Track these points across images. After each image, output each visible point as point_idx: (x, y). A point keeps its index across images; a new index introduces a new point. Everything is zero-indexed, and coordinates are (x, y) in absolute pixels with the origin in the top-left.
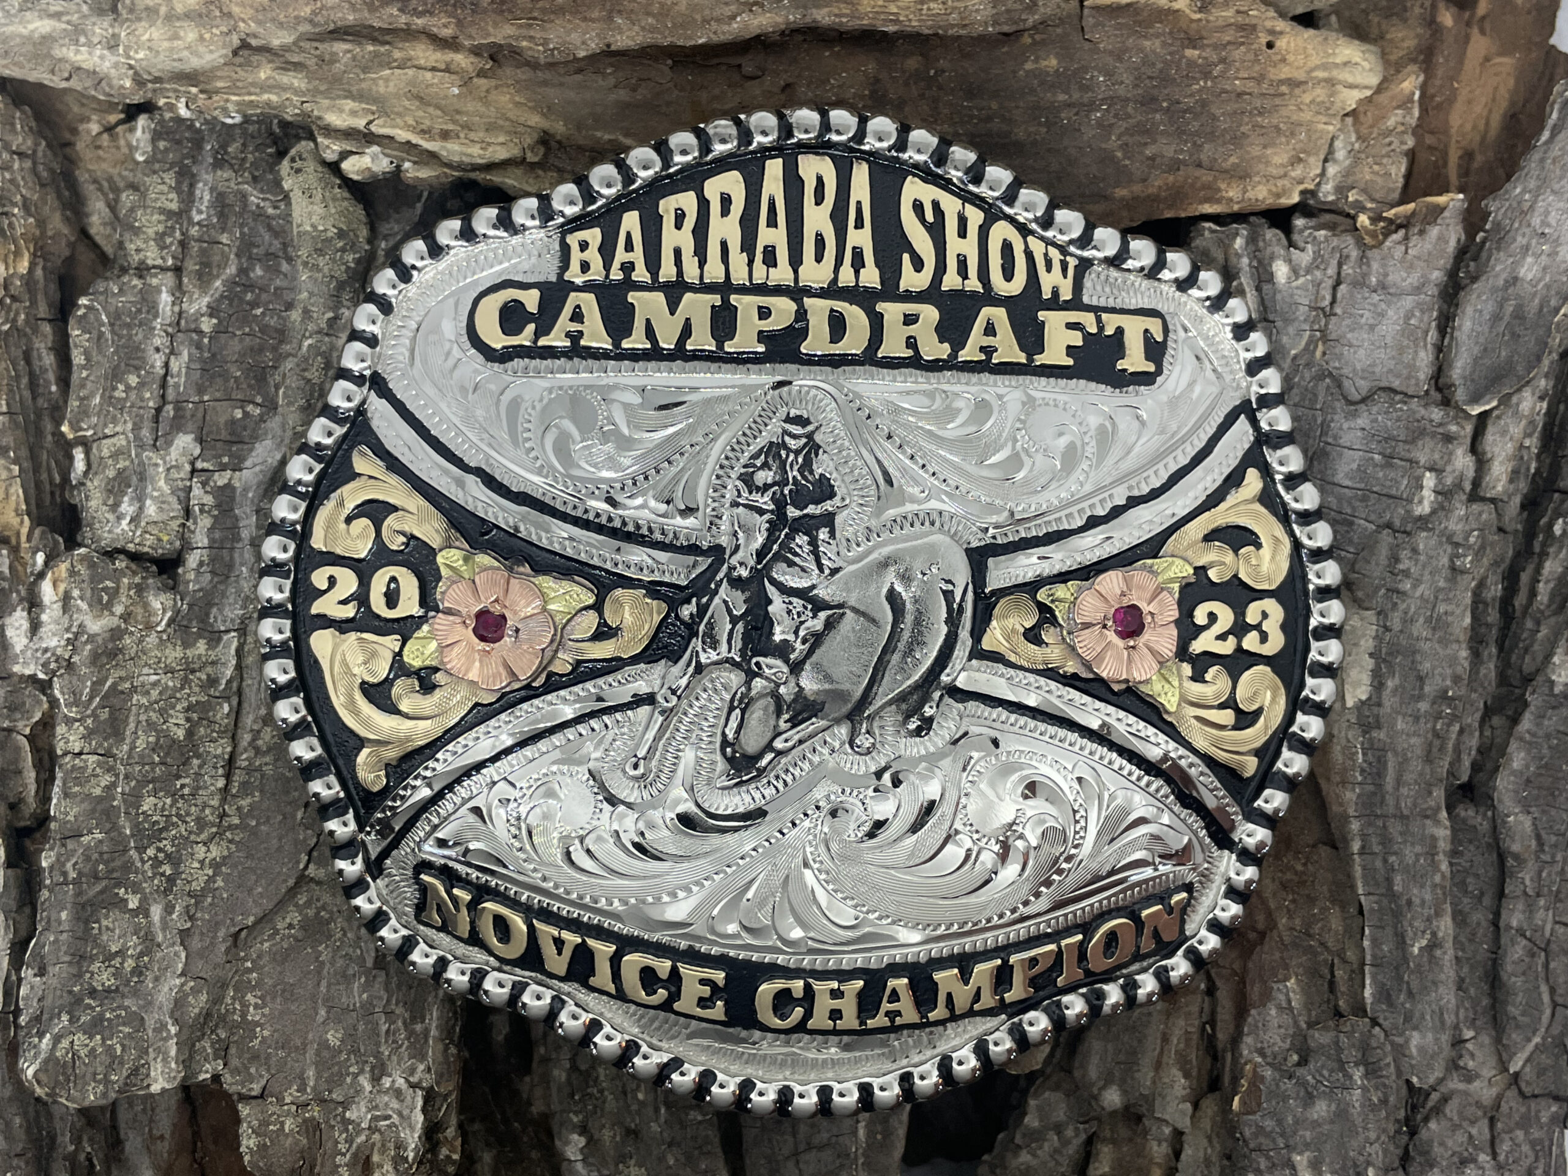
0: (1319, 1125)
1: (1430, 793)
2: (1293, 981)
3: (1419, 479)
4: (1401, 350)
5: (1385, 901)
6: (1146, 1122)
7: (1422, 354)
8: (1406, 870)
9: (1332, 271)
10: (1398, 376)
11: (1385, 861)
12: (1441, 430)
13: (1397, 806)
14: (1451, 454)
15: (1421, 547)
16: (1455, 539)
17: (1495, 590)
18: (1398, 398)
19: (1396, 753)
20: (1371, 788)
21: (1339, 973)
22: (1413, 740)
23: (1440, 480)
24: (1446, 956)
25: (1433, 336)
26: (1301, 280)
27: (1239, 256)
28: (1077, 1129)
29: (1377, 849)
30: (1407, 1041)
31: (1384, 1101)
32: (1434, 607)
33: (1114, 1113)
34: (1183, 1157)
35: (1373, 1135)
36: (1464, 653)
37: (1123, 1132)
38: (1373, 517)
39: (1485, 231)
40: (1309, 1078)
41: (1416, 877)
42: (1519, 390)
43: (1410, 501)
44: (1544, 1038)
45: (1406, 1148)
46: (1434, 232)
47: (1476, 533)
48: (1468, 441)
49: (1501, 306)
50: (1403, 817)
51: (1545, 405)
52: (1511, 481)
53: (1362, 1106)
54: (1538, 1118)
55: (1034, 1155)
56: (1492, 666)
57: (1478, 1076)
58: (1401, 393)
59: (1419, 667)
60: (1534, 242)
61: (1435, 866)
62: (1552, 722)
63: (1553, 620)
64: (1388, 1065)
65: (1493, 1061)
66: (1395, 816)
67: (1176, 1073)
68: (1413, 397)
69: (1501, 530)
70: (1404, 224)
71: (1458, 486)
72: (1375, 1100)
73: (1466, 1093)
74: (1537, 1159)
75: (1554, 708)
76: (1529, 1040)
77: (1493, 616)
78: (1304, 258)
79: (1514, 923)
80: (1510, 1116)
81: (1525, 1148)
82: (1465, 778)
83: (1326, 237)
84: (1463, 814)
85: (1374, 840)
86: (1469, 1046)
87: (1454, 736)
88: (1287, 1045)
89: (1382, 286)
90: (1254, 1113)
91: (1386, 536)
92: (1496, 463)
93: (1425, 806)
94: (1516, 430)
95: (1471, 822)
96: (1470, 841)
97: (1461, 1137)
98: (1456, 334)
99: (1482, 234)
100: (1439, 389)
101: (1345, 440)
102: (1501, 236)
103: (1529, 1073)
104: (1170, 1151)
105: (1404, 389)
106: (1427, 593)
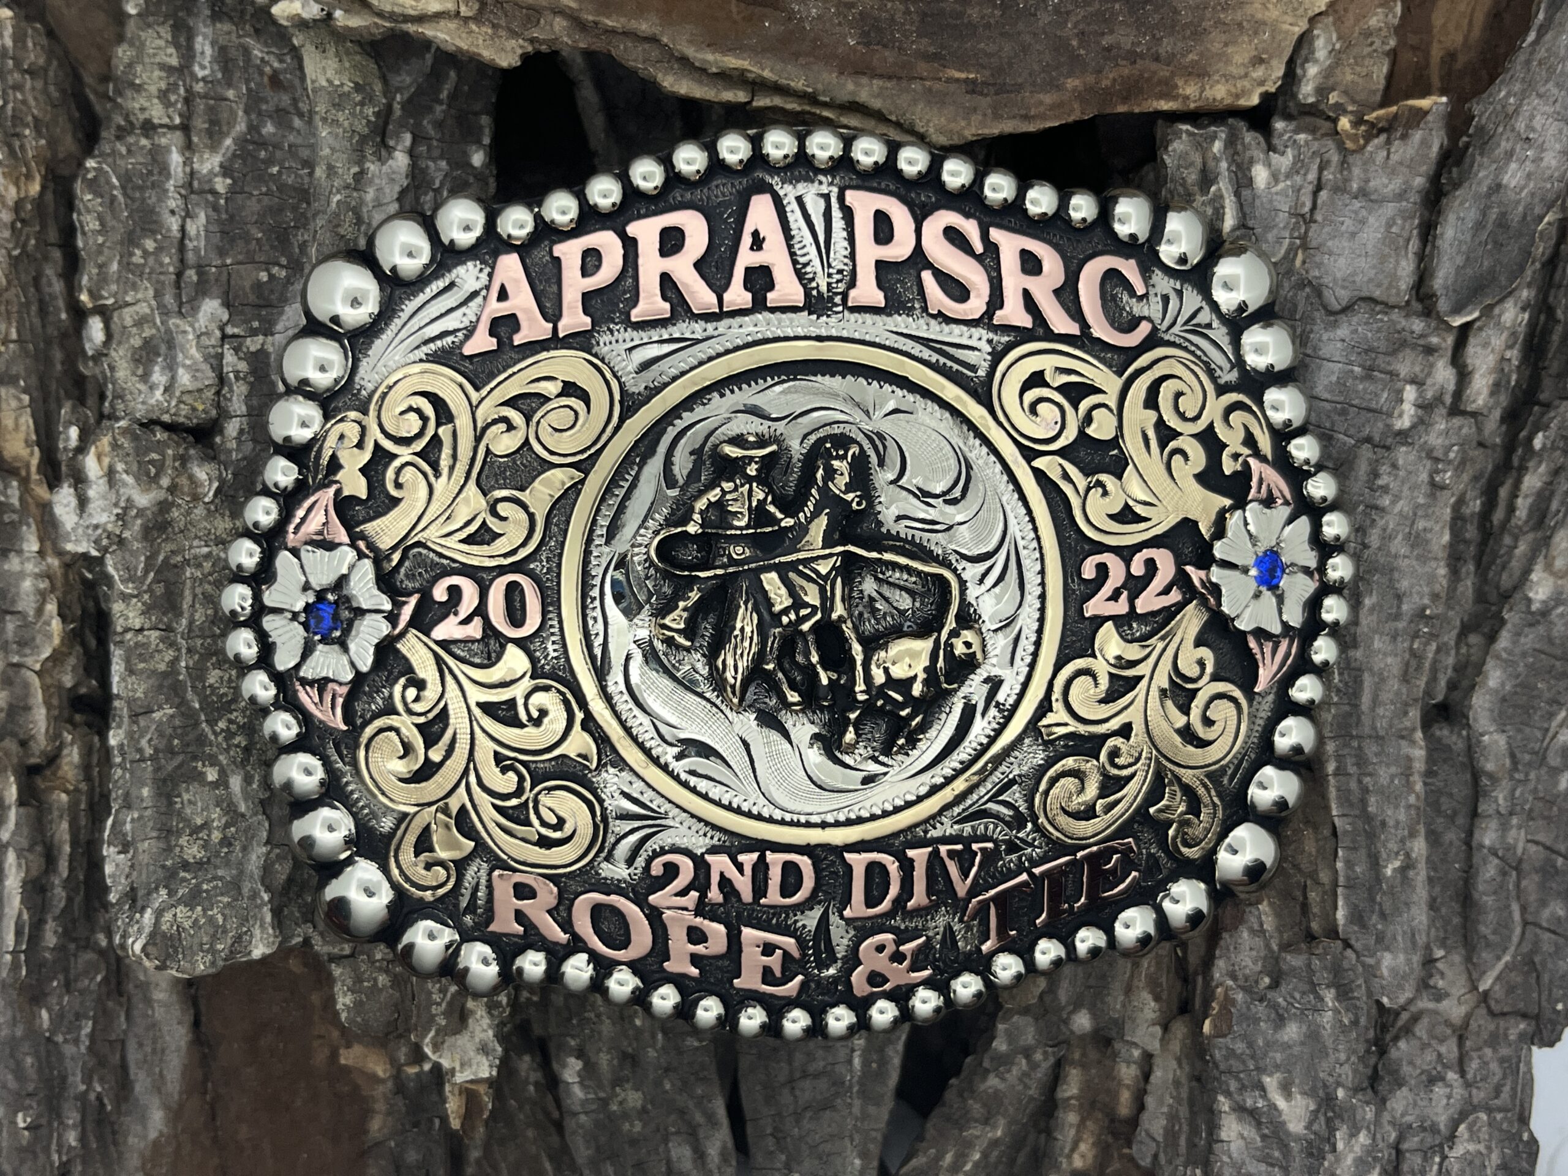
0: (1290, 1047)
1: (1406, 713)
2: (1265, 903)
3: (1400, 391)
4: (1383, 259)
5: (1360, 824)
6: (1117, 1045)
7: (1404, 263)
8: (1381, 791)
9: (1312, 176)
10: (1379, 285)
11: (1360, 782)
12: (1421, 342)
13: (1374, 728)
14: (1432, 366)
15: (1401, 462)
16: (1435, 454)
17: (1475, 505)
18: (1378, 308)
19: (1373, 674)
20: (1347, 708)
21: (1312, 895)
22: (1389, 660)
23: (1421, 394)
24: (1420, 875)
25: (1414, 245)
26: (1281, 186)
27: (1217, 160)
28: (1045, 1053)
29: (1352, 769)
30: (1379, 962)
31: (1355, 1023)
32: (1413, 523)
33: (1082, 1037)
34: (1152, 1079)
35: (1343, 1057)
36: (1442, 571)
37: (1093, 1055)
38: (1352, 431)
39: (1470, 136)
40: (1280, 1000)
41: (1390, 797)
42: (1501, 301)
43: (1390, 415)
44: (1514, 957)
45: (1375, 1068)
46: (1417, 136)
47: (1455, 448)
48: (1449, 353)
49: (1484, 215)
50: (1378, 738)
51: (1526, 316)
52: (1492, 394)
53: (1333, 1027)
54: (1506, 1036)
55: (1003, 1079)
56: (1469, 583)
57: (1447, 995)
58: (1382, 303)
59: (1397, 586)
60: (1518, 148)
61: (1409, 786)
62: (1529, 640)
63: (1530, 536)
64: (1360, 986)
65: (1463, 980)
66: (1370, 737)
67: (1146, 996)
68: (1393, 307)
69: (1481, 444)
70: (1386, 128)
71: (1439, 399)
72: (1346, 1021)
73: (1436, 1012)
74: (1504, 1077)
75: (1531, 625)
76: (1499, 958)
77: (1471, 532)
78: (1284, 161)
79: (1487, 842)
80: (1478, 1034)
81: (1494, 1066)
82: (1440, 698)
83: (1306, 142)
84: (1438, 733)
85: (1349, 761)
86: (1439, 965)
87: (1430, 655)
88: (1259, 967)
89: (1363, 193)
90: (1224, 1036)
91: (1366, 452)
92: (1477, 376)
93: (1401, 726)
94: (1498, 341)
95: (1445, 741)
96: (1445, 761)
97: (1430, 1056)
98: (1439, 242)
99: (1465, 139)
100: (1420, 299)
101: (1325, 351)
102: (1485, 140)
103: (1499, 992)
104: (1138, 1073)
105: (1384, 298)
106: (1406, 509)
